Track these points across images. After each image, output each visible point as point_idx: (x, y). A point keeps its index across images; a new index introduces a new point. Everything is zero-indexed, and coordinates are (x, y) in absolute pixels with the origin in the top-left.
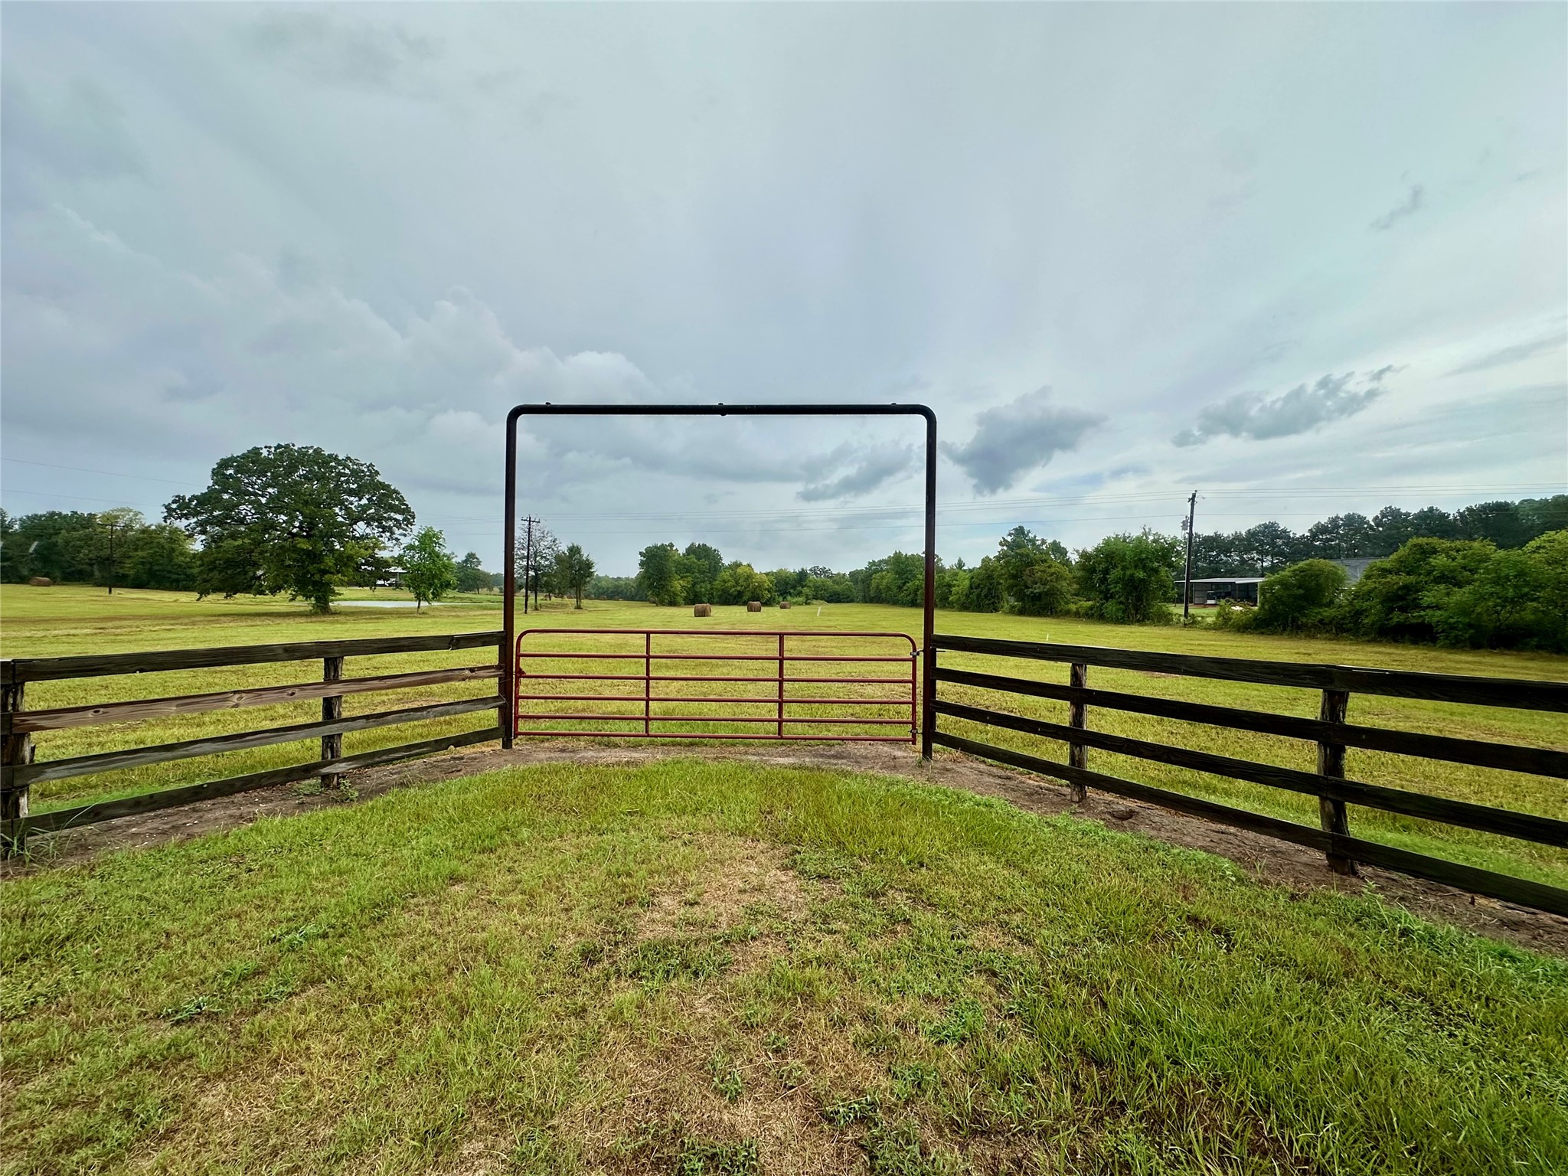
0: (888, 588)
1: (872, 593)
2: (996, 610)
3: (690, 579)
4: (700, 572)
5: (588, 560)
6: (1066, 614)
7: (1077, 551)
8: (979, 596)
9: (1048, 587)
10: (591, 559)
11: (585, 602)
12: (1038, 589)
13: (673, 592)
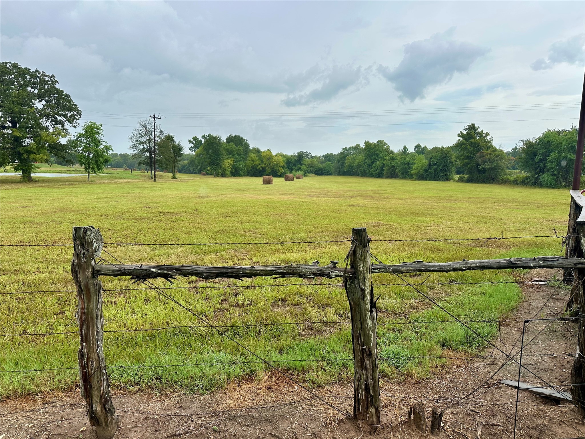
0: (359, 166)
1: (346, 169)
2: (448, 179)
3: (233, 159)
4: (238, 154)
5: (179, 145)
6: (505, 182)
7: (522, 141)
8: (436, 170)
9: (495, 164)
11: (178, 175)
12: (488, 165)
13: (224, 168)
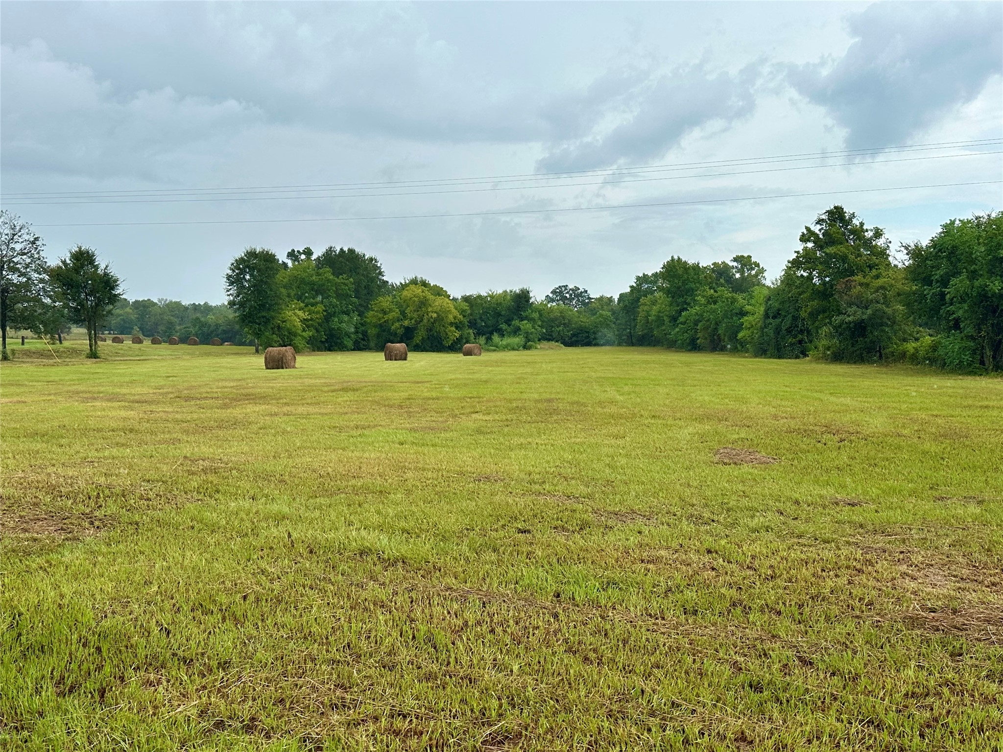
3: (320, 308)
4: (339, 296)
8: (778, 330)
10: (114, 272)
12: (857, 315)
